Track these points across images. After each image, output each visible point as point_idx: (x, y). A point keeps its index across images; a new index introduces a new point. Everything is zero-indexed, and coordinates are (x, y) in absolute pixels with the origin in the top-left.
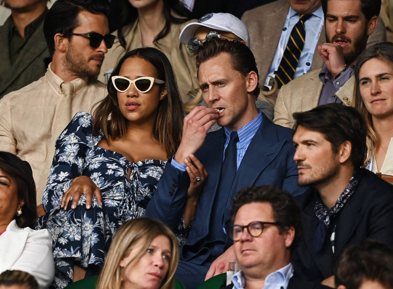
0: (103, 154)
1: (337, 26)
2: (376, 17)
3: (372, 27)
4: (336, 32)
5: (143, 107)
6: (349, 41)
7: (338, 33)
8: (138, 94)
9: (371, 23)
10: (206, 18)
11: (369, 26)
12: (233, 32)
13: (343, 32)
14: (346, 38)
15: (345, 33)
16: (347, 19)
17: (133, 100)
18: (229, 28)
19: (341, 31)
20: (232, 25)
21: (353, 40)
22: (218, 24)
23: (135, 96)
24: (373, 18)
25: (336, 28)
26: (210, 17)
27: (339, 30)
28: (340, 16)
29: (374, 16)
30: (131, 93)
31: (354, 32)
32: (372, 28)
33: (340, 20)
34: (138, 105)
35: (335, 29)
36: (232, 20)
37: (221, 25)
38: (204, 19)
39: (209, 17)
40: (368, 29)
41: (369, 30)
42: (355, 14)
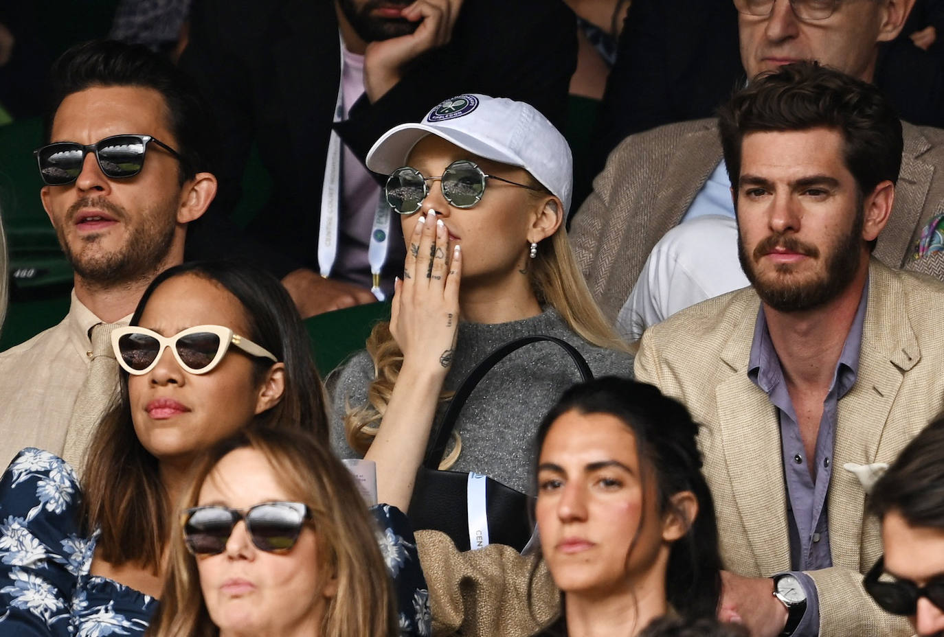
0: (112, 602)
1: (772, 210)
2: (888, 183)
3: (879, 215)
4: (771, 228)
5: (198, 418)
6: (812, 253)
7: (778, 232)
8: (184, 377)
9: (874, 204)
10: (457, 108)
11: (870, 211)
12: (528, 169)
13: (793, 228)
14: (802, 244)
15: (797, 230)
16: (804, 186)
17: (166, 392)
18: (518, 153)
19: (784, 225)
20: (529, 144)
21: (823, 250)
22: (488, 137)
23: (172, 381)
24: (880, 186)
25: (771, 217)
26: (470, 107)
27: (779, 222)
28: (781, 180)
29: (882, 180)
30: (162, 373)
31: (826, 227)
32: (878, 220)
33: (782, 191)
34: (184, 410)
35: (766, 220)
36: (532, 128)
37: (497, 141)
38: (450, 110)
39: (467, 109)
40: (868, 221)
41: (870, 223)
42: (828, 174)
